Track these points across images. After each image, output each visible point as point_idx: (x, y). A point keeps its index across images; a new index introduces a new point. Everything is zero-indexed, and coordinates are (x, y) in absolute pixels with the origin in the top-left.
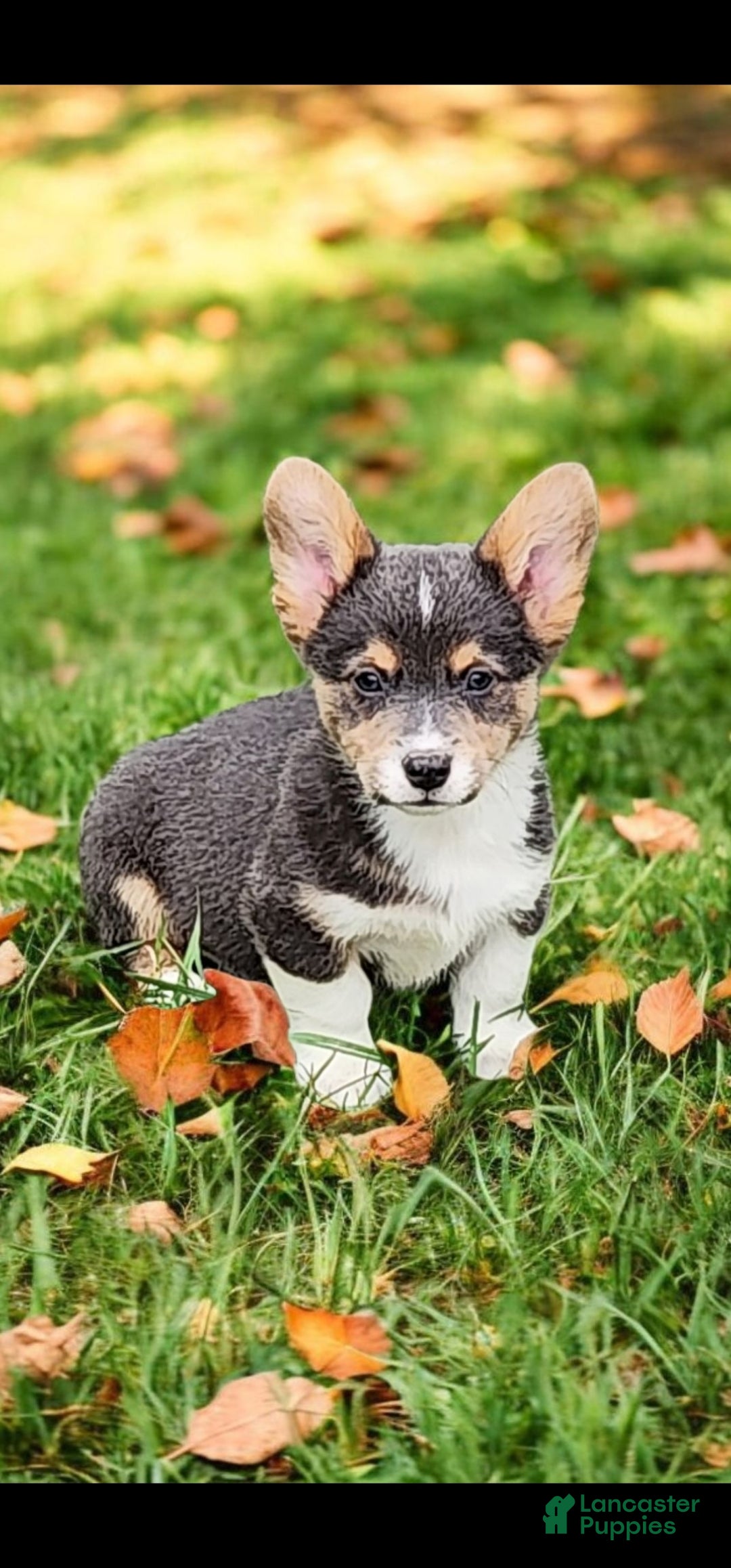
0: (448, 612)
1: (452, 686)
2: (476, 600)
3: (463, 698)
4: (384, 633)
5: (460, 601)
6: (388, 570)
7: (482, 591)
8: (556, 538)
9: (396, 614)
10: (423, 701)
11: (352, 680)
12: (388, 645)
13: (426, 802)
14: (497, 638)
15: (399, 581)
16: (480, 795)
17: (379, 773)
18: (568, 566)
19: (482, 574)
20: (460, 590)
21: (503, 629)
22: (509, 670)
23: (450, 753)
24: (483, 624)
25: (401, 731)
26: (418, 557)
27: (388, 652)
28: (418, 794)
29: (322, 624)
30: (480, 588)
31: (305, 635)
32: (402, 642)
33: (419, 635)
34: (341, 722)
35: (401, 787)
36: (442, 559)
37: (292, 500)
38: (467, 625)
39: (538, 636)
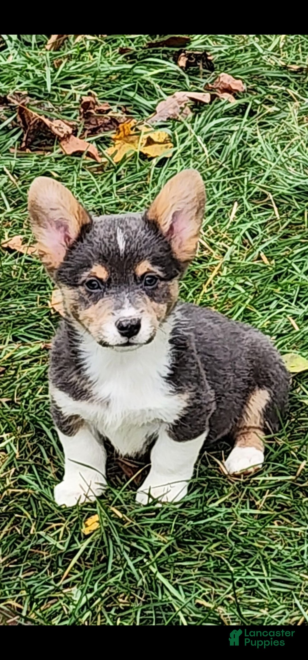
0: (133, 246)
1: (138, 284)
2: (146, 240)
3: (144, 290)
4: (101, 260)
5: (138, 240)
6: (99, 227)
7: (150, 235)
8: (185, 207)
9: (107, 249)
10: (124, 293)
11: (84, 284)
12: (102, 266)
13: (128, 344)
14: (158, 258)
15: (107, 232)
16: (155, 338)
17: (103, 330)
18: (192, 221)
19: (148, 227)
20: (138, 235)
21: (161, 253)
22: (165, 275)
23: (140, 318)
24: (150, 251)
25: (113, 308)
26: (115, 220)
27: (103, 269)
28: (124, 340)
29: (66, 258)
30: (148, 234)
31: (57, 266)
32: (110, 264)
33: (119, 260)
34: (79, 308)
35: (115, 336)
36: (127, 220)
37: (44, 199)
38: (144, 252)
39: (178, 257)
